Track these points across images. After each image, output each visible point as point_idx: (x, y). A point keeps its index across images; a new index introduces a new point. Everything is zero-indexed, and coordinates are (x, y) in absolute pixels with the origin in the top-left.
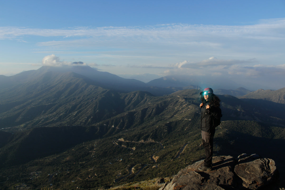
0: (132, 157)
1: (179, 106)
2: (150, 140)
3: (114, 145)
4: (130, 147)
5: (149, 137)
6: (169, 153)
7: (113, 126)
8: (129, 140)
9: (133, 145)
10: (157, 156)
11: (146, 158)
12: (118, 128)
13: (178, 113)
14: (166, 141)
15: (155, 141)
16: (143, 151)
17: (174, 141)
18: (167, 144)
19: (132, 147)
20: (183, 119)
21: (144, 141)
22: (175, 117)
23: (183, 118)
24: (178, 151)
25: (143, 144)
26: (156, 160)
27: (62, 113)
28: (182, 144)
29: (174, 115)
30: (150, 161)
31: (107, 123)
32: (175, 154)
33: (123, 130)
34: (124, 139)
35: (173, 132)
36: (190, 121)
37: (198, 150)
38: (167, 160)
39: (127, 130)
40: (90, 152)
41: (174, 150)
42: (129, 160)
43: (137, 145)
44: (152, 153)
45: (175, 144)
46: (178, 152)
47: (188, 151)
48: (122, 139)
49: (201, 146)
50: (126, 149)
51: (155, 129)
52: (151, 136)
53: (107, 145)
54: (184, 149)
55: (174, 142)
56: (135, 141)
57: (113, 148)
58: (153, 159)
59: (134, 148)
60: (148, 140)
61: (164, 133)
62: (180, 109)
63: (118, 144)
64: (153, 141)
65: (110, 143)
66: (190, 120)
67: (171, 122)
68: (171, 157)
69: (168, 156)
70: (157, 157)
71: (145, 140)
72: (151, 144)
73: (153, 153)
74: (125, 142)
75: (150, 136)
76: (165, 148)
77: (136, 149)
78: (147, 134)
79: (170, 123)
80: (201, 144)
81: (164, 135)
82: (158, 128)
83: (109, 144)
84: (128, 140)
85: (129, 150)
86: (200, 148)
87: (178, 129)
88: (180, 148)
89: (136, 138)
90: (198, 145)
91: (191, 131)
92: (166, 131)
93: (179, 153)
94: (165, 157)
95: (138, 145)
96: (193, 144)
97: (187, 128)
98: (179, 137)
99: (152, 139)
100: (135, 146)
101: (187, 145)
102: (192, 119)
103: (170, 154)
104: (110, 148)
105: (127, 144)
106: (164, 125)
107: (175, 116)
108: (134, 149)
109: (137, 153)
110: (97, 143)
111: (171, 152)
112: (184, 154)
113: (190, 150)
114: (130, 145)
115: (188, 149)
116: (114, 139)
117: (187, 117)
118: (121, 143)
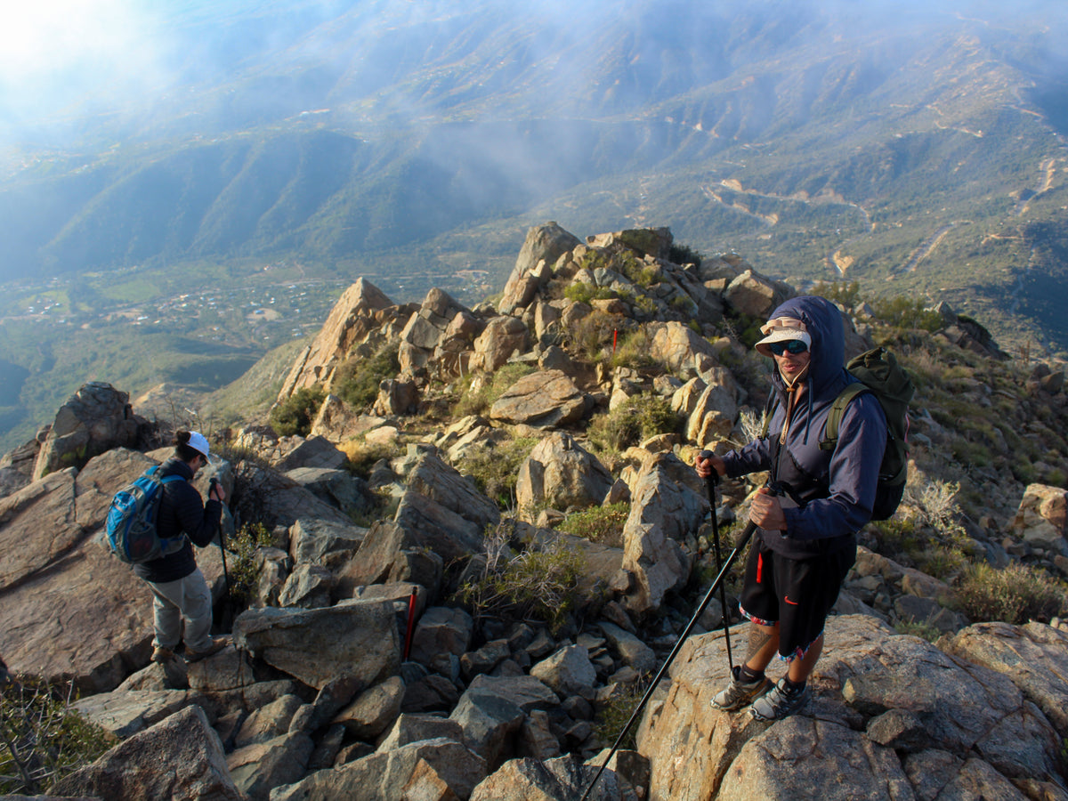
0: (769, 250)
1: (949, 67)
2: (829, 196)
3: (707, 201)
4: (762, 212)
5: (828, 184)
6: (885, 252)
7: (699, 127)
8: (758, 189)
9: (771, 207)
10: (847, 255)
11: (814, 257)
12: (716, 136)
13: (943, 95)
14: (882, 205)
15: (845, 199)
16: (803, 230)
17: (909, 207)
18: (885, 216)
19: (768, 213)
20: (954, 128)
21: (810, 196)
22: (927, 110)
23: (956, 124)
24: (913, 247)
25: (802, 206)
26: (844, 267)
27: (502, 59)
28: (932, 228)
29: (927, 104)
30: (825, 269)
31: (678, 115)
32: (905, 257)
33: (735, 143)
34: (742, 183)
35: (910, 174)
36: (977, 140)
37: (974, 254)
38: (875, 272)
39: (747, 146)
40: (628, 217)
41: (905, 245)
42: (758, 256)
43: (784, 207)
44: (832, 243)
45: (909, 219)
46: (912, 254)
47: (943, 253)
48: (734, 181)
49: (986, 243)
50: (747, 218)
51: (852, 159)
52: (833, 182)
53: (683, 200)
54: (933, 246)
55: (908, 211)
56: (777, 194)
57: (706, 211)
58: (833, 264)
59: (773, 219)
60: (821, 194)
61: (880, 175)
62: (954, 80)
63: (719, 199)
64: (839, 200)
65: (695, 192)
66: (979, 134)
67: (909, 137)
68: (890, 266)
69: (882, 262)
70: (846, 259)
71: (811, 192)
72: (831, 208)
73: (835, 245)
74: (746, 192)
75: (831, 179)
76: (875, 232)
77: (781, 222)
78: (819, 174)
79: (907, 139)
80: (986, 239)
81: (877, 179)
82: (860, 155)
83: (689, 197)
84: (753, 188)
85: (757, 223)
86: (982, 251)
87: (930, 164)
88: (920, 240)
89: (781, 182)
90: (978, 240)
91: (975, 180)
92: (888, 166)
93: (915, 257)
94: (872, 263)
95: (786, 209)
96: (965, 234)
97: (963, 166)
98: (928, 196)
99: (836, 191)
100: (775, 212)
101: (945, 233)
102: (989, 134)
103: (887, 255)
104: (695, 212)
105: (752, 202)
106: (882, 145)
107: (929, 107)
108: (774, 222)
109: (785, 237)
110: (648, 189)
111: (891, 248)
112: (929, 262)
113: (950, 251)
114: (759, 207)
115: (946, 247)
116: (707, 181)
117: (970, 122)
118: (729, 196)
